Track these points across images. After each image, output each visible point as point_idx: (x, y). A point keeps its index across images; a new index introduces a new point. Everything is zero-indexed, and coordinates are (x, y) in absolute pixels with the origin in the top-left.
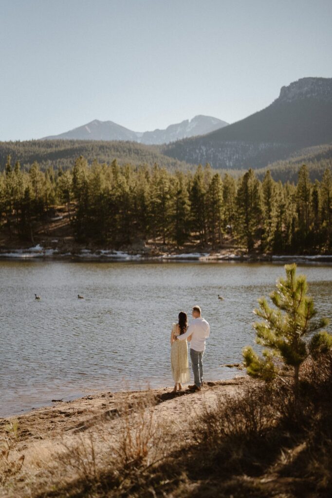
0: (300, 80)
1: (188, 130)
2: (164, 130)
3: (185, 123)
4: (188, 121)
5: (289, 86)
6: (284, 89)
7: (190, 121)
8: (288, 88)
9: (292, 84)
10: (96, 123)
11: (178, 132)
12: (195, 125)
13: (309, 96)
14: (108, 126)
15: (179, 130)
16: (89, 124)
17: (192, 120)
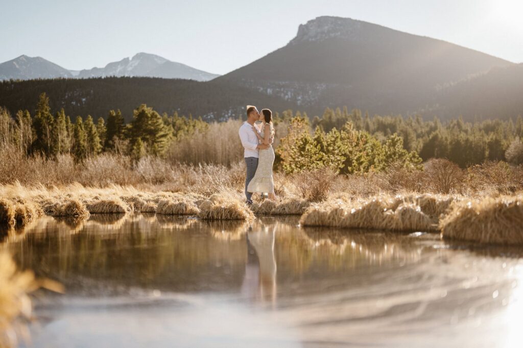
0: (317, 18)
1: (130, 69)
2: (103, 69)
3: (126, 61)
4: (128, 58)
5: (307, 24)
6: (302, 28)
7: (130, 59)
8: (306, 26)
9: (309, 22)
10: (24, 59)
11: (118, 71)
12: (136, 63)
13: (332, 35)
14: (39, 62)
15: (120, 68)
16: (17, 60)
17: (133, 58)
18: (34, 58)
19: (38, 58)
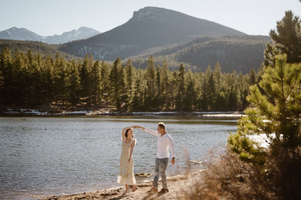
0: (145, 8)
1: (76, 36)
2: (60, 36)
3: (74, 31)
4: (75, 30)
6: (135, 13)
7: (77, 30)
8: (138, 12)
9: (140, 10)
10: (15, 29)
11: (69, 37)
12: (80, 33)
13: (150, 17)
14: (23, 31)
15: (70, 35)
16: (10, 30)
17: (78, 30)
18: (21, 29)
19: (23, 29)
